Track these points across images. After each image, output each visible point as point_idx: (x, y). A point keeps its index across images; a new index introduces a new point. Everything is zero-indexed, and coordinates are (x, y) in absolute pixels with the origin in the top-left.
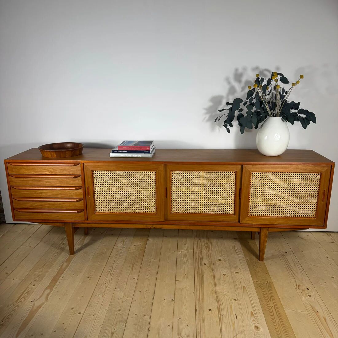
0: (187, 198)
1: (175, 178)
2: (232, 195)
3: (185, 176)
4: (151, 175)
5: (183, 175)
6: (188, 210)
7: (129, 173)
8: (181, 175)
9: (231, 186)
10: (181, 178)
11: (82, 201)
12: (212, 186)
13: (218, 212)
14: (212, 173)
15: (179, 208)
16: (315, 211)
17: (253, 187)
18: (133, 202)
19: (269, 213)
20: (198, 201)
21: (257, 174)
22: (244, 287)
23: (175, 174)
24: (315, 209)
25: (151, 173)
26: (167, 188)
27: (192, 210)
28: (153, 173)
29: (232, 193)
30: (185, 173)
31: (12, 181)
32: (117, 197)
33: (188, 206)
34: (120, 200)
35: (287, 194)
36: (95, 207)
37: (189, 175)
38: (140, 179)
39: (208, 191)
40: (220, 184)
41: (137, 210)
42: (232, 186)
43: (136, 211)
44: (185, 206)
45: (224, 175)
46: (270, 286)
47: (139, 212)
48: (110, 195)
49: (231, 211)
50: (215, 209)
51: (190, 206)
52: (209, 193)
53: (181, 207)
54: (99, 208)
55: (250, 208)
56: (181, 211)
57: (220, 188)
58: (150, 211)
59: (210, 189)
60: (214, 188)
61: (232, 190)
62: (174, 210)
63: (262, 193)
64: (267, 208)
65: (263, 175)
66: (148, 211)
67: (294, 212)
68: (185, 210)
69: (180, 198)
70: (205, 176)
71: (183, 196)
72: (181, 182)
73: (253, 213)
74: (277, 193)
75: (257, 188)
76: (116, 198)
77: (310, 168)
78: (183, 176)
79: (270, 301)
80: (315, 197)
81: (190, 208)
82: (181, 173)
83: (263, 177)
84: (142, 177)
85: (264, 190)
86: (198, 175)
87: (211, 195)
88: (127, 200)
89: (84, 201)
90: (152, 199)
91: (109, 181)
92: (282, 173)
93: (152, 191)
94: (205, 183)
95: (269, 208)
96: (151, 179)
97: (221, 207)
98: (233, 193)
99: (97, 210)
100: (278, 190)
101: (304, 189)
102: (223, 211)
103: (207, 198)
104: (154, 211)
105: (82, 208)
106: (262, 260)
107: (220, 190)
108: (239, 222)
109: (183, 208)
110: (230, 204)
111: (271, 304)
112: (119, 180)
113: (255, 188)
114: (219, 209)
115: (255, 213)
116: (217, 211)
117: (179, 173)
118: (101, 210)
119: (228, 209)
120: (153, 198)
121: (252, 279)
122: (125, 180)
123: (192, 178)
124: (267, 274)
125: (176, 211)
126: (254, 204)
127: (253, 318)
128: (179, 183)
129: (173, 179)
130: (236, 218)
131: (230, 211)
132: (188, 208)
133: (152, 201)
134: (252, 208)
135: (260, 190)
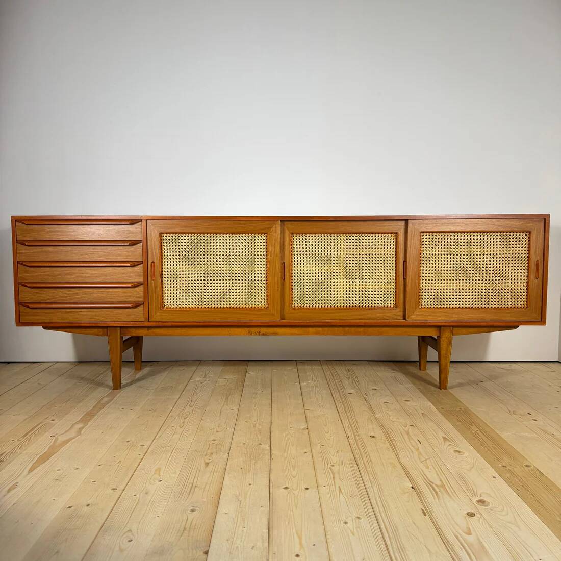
0: (317, 281)
1: (298, 246)
2: (392, 275)
3: (314, 244)
4: (259, 241)
5: (311, 241)
6: (320, 302)
7: (222, 238)
8: (308, 241)
9: (388, 259)
10: (308, 247)
11: (141, 287)
12: (358, 259)
13: (369, 303)
14: (358, 238)
15: (305, 299)
16: (525, 297)
17: (425, 259)
18: (228, 288)
19: (452, 303)
20: (335, 286)
21: (431, 237)
22: (422, 413)
23: (298, 241)
24: (525, 294)
25: (259, 238)
26: (284, 263)
27: (326, 302)
28: (263, 238)
29: (391, 271)
30: (314, 238)
31: (22, 253)
32: (201, 280)
33: (320, 296)
34: (206, 285)
35: (478, 269)
36: (163, 299)
37: (320, 240)
38: (241, 248)
39: (351, 268)
40: (371, 256)
41: (235, 303)
42: (391, 259)
43: (233, 304)
44: (314, 296)
45: (377, 241)
46: (466, 412)
47: (238, 306)
48: (189, 277)
49: (391, 302)
50: (364, 299)
51: (323, 296)
52: (354, 271)
53: (308, 296)
54: (169, 301)
55: (421, 294)
56: (307, 304)
57: (371, 262)
58: (257, 303)
59: (355, 265)
60: (361, 262)
61: (391, 265)
62: (296, 302)
63: (440, 269)
64: (449, 294)
65: (440, 237)
66: (253, 303)
67: (492, 298)
68: (314, 302)
69: (306, 281)
70: (347, 242)
71: (311, 278)
72: (308, 253)
73: (426, 303)
74: (463, 267)
75: (431, 259)
76: (199, 282)
77: (512, 223)
78: (311, 244)
79: (472, 425)
80: (524, 273)
81: (323, 299)
82: (308, 238)
83: (440, 240)
84: (244, 244)
85: (443, 262)
86: (336, 241)
87: (358, 274)
88: (219, 285)
89: (144, 287)
90: (259, 282)
91: (188, 252)
92: (469, 234)
93: (259, 269)
94: (347, 254)
95: (452, 294)
96: (259, 247)
97: (374, 296)
98: (393, 270)
99: (166, 304)
100: (465, 263)
101: (505, 259)
102: (377, 302)
103: (351, 280)
104: (263, 304)
105: (141, 300)
106: (445, 388)
107: (371, 265)
108: (404, 318)
109: (311, 299)
110: (389, 290)
111: (474, 428)
112: (206, 250)
113: (428, 259)
114: (370, 299)
115: (429, 303)
116: (367, 302)
117: (304, 238)
118: (172, 304)
119: (385, 298)
120: (261, 280)
121: (433, 407)
122: (215, 250)
123: (326, 247)
124: (458, 401)
125: (299, 305)
126: (427, 288)
127: (448, 443)
128: (305, 256)
129: (294, 248)
130: (399, 312)
131: (389, 302)
132: (320, 299)
133: (260, 285)
134: (424, 293)
135: (437, 262)
